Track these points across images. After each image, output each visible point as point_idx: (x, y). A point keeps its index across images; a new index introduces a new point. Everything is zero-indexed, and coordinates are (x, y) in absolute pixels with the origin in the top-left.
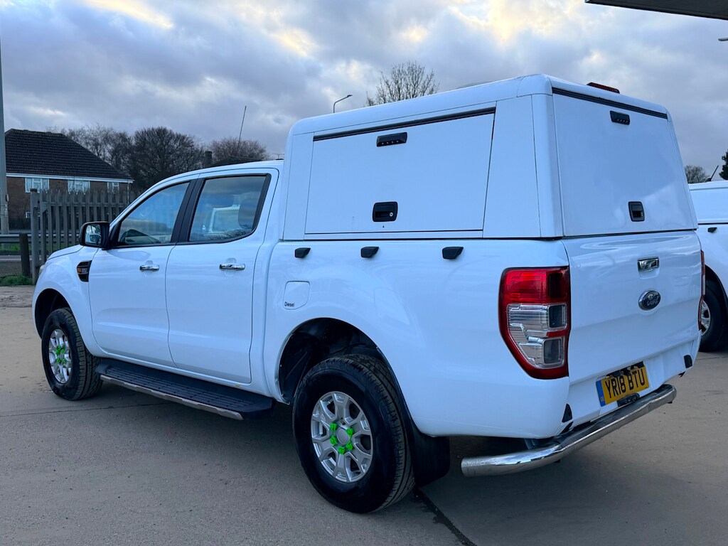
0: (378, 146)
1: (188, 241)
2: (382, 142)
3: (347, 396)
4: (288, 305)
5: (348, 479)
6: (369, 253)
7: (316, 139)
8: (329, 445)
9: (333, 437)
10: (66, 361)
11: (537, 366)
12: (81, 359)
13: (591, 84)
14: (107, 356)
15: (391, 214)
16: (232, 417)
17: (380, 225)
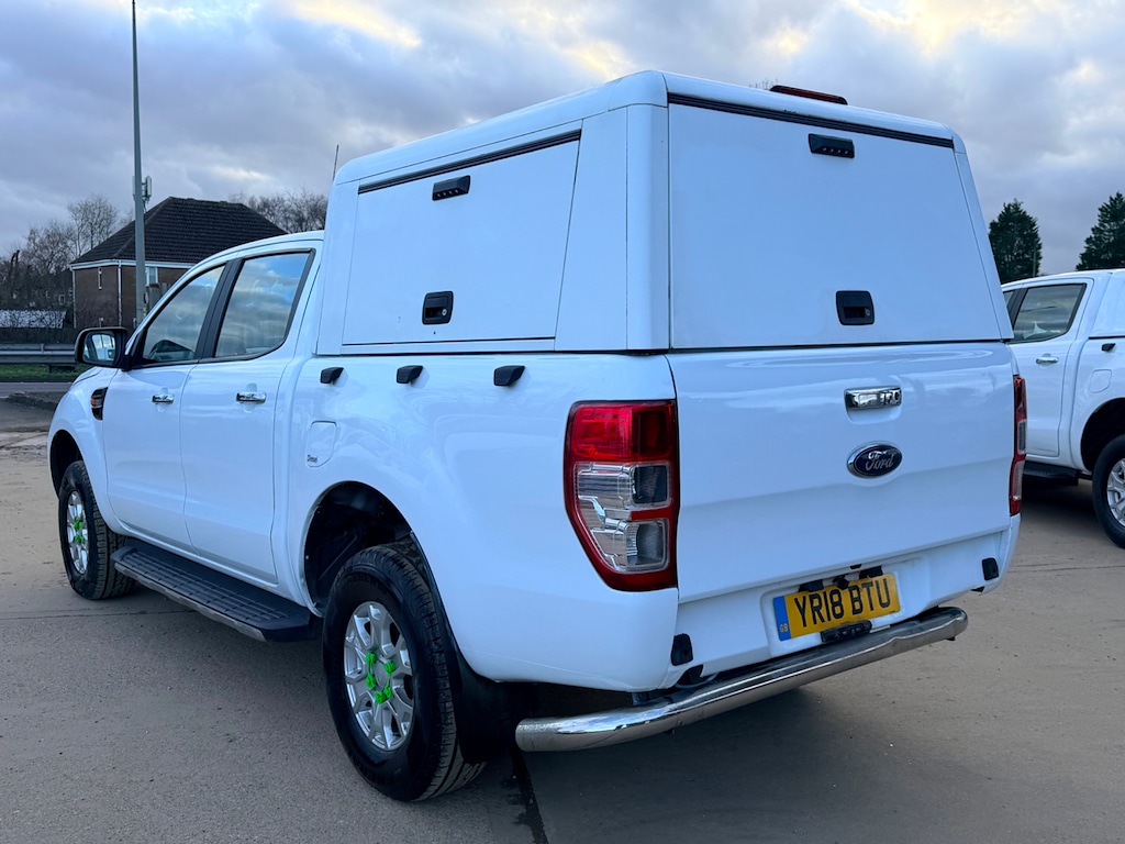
0: (433, 199)
1: (214, 356)
2: (440, 194)
3: (385, 611)
4: (311, 459)
5: (386, 744)
6: (409, 376)
7: (363, 190)
8: (365, 689)
9: (370, 676)
10: (84, 540)
11: (618, 569)
12: (100, 538)
13: (777, 89)
15: (444, 312)
16: (253, 637)
17: (430, 331)
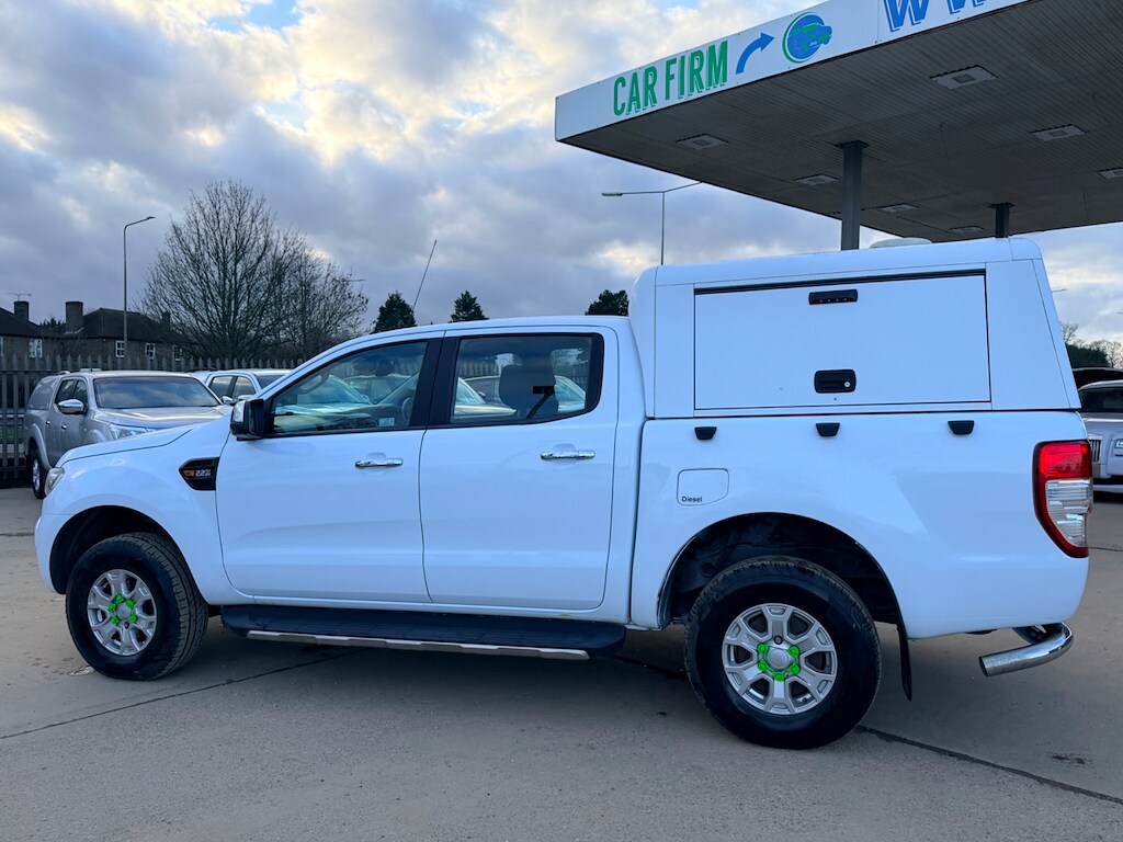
0: (811, 303)
1: (449, 423)
2: (815, 299)
3: (790, 609)
4: (690, 500)
5: (790, 710)
6: (828, 431)
7: (698, 292)
8: (752, 672)
9: (763, 661)
10: (137, 618)
12: (182, 612)
14: (253, 602)
15: (847, 384)
16: (571, 658)
17: (828, 398)
